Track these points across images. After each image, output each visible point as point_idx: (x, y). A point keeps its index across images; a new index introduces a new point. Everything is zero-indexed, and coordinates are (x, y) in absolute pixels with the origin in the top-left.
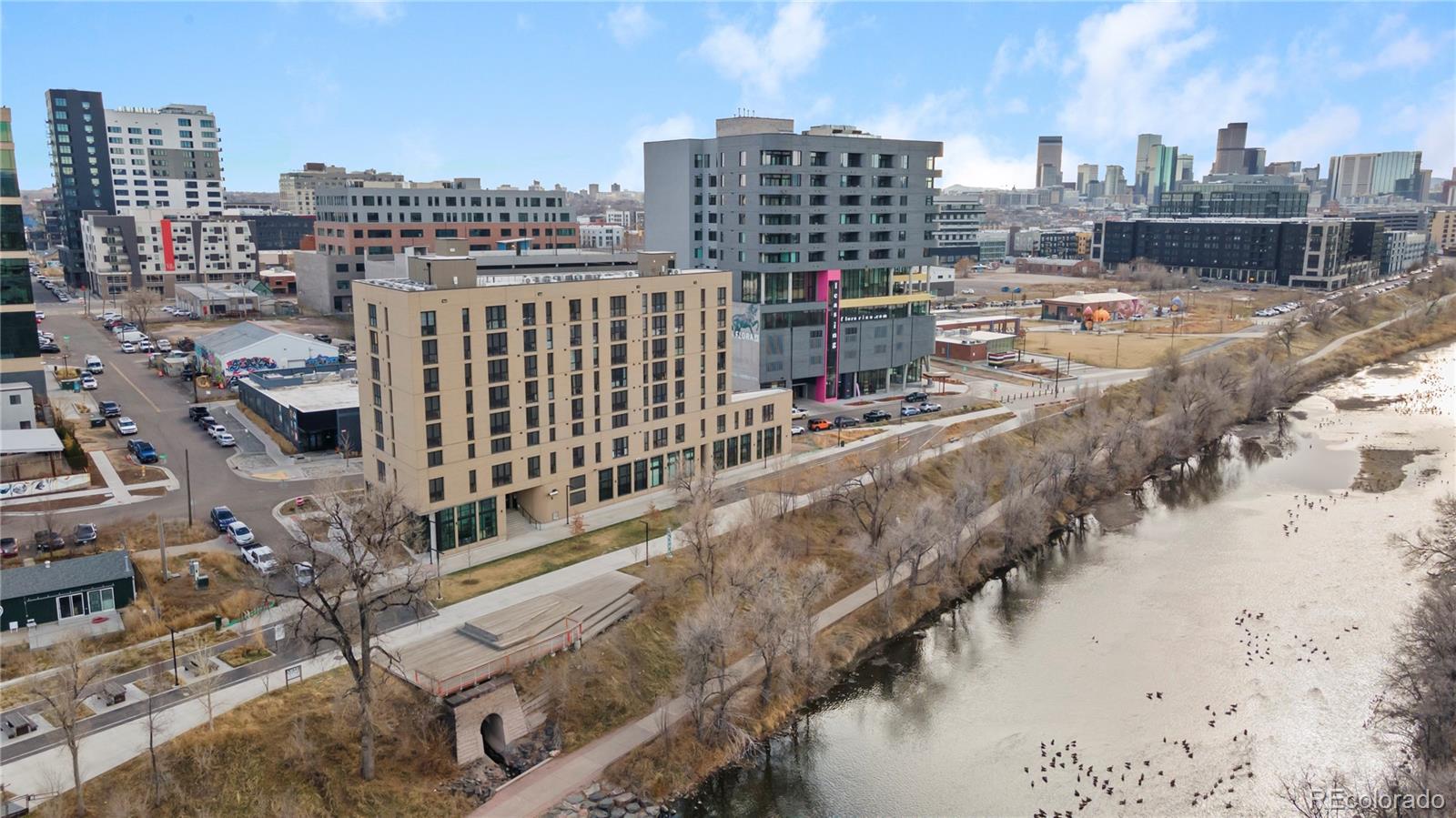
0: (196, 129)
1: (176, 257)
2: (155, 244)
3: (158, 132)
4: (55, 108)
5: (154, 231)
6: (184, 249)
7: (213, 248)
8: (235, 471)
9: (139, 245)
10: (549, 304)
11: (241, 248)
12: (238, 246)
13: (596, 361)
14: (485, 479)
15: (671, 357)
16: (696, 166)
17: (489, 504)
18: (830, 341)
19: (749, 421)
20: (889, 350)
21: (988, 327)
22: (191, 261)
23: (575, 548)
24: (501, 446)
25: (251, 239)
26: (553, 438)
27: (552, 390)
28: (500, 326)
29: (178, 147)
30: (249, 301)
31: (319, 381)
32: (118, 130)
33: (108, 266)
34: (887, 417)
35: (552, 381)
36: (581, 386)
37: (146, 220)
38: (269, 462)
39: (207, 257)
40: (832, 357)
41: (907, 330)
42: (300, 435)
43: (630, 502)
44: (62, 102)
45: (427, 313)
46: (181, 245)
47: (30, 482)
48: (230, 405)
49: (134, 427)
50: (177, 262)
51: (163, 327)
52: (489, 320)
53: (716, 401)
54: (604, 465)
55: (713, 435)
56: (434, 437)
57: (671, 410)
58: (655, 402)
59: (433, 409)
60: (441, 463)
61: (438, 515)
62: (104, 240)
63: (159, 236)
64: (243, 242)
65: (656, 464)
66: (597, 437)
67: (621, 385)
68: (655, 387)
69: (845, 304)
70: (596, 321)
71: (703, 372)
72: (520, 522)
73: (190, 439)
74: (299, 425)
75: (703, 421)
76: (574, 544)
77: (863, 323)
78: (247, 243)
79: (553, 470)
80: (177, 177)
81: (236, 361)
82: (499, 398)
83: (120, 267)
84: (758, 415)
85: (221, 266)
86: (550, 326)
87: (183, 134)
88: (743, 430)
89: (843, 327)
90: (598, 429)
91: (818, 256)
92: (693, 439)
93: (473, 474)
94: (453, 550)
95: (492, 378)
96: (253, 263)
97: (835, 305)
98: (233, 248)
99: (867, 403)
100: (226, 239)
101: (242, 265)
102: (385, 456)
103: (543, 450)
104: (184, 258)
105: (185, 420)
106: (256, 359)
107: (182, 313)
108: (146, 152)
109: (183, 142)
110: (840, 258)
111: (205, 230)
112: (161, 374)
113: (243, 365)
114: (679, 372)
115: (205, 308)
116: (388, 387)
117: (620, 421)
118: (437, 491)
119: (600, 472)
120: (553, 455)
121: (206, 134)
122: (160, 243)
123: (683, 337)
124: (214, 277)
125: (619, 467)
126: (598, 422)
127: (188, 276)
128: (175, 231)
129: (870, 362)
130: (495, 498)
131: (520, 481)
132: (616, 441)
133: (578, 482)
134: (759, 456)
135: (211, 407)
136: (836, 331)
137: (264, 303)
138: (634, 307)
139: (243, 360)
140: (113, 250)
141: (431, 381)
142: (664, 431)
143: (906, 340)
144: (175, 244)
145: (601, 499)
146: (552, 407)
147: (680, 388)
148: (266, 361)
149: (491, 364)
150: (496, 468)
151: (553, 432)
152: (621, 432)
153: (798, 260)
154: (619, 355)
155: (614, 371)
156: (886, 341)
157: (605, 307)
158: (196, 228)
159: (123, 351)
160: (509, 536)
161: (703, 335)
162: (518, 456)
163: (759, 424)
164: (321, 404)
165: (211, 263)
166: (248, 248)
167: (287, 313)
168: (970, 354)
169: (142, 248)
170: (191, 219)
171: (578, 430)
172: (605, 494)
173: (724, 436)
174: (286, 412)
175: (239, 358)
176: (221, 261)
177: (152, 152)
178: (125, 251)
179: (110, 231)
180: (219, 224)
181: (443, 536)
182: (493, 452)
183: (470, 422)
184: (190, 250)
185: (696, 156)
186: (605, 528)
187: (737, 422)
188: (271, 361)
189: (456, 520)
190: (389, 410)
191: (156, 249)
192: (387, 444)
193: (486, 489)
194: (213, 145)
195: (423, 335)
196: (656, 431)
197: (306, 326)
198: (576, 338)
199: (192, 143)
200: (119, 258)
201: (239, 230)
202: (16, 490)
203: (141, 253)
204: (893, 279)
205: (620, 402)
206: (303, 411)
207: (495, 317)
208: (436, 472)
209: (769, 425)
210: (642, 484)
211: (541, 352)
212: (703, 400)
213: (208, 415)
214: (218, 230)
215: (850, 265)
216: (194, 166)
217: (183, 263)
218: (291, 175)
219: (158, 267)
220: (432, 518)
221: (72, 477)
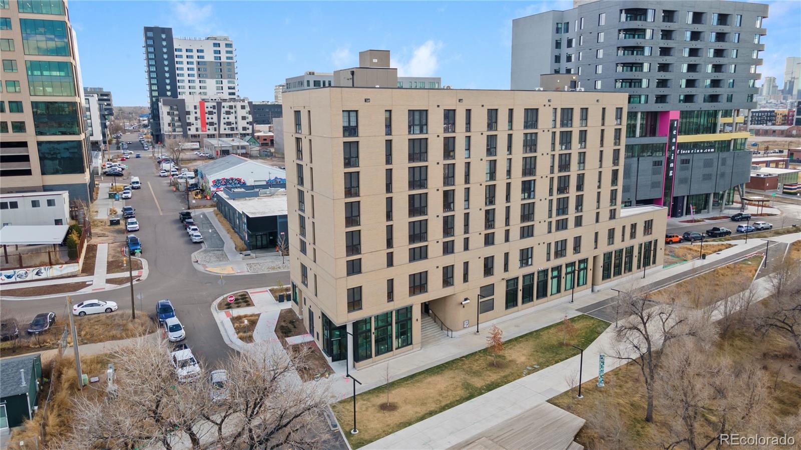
0: (223, 49)
1: (207, 124)
2: (196, 115)
3: (202, 51)
4: (147, 38)
5: (195, 107)
6: (212, 118)
7: (228, 118)
8: (195, 265)
9: (187, 116)
10: (469, 112)
11: (244, 118)
12: (242, 117)
13: (509, 172)
14: (402, 288)
15: (574, 172)
16: (557, 32)
17: (405, 315)
18: (668, 169)
19: (633, 235)
20: (714, 178)
21: (774, 165)
22: (215, 126)
23: (492, 365)
24: (418, 255)
25: (250, 113)
26: (466, 248)
27: (467, 200)
28: (421, 132)
29: (213, 60)
30: (243, 147)
31: (272, 195)
32: (180, 50)
33: (170, 129)
34: (728, 233)
35: (467, 190)
36: (494, 197)
37: (191, 101)
38: (223, 257)
39: (224, 124)
40: (669, 180)
41: (729, 162)
42: (249, 236)
43: (532, 309)
44: (150, 34)
45: (349, 111)
46: (210, 116)
47: (31, 269)
48: (210, 211)
49: (137, 225)
50: (208, 127)
51: (189, 163)
52: (411, 126)
53: (608, 215)
54: (511, 275)
55: (604, 247)
56: (353, 244)
57: (571, 223)
58: (558, 214)
59: (353, 215)
60: (360, 272)
61: (356, 325)
62: (169, 113)
63: (198, 111)
64: (245, 115)
65: (555, 273)
66: (506, 247)
67: (529, 197)
68: (559, 200)
69: (682, 139)
70: (510, 132)
71: (599, 187)
72: (433, 329)
73: (173, 237)
74: (248, 228)
75: (597, 234)
76: (490, 358)
77: (695, 155)
78: (247, 115)
79: (466, 279)
80: (212, 78)
81: (218, 180)
82: (417, 206)
83: (177, 130)
84: (640, 229)
85: (232, 129)
86: (468, 134)
87: (216, 52)
88: (628, 243)
89: (679, 158)
90: (507, 239)
91: (661, 99)
92: (587, 251)
93: (391, 283)
94: (370, 360)
95: (412, 185)
96: (250, 127)
97: (674, 140)
98: (239, 118)
99: (698, 221)
100: (236, 112)
101: (244, 129)
102: (308, 261)
103: (457, 260)
104: (212, 124)
105: (176, 222)
106: (232, 179)
107: (204, 155)
108: (195, 63)
109: (215, 57)
110: (680, 101)
111: (224, 107)
112: (174, 189)
113: (223, 183)
114: (580, 187)
115: (217, 152)
116: (310, 193)
117: (527, 232)
118: (355, 299)
119: (508, 281)
120: (466, 264)
121: (227, 52)
122: (198, 115)
123: (584, 153)
124: (228, 136)
125: (524, 276)
126: (507, 232)
127: (214, 135)
128: (207, 108)
129: (699, 188)
130: (411, 307)
131: (435, 290)
132: (522, 251)
133: (488, 290)
134: (639, 267)
135: (194, 213)
136: (673, 161)
137: (253, 149)
138: (545, 120)
139: (224, 179)
140: (173, 119)
141: (352, 185)
142: (564, 242)
143: (728, 170)
144: (207, 116)
145: (507, 307)
146: (467, 216)
147: (580, 201)
148: (239, 181)
149: (412, 170)
150: (413, 277)
151: (467, 241)
152: (527, 243)
153: (646, 102)
154: (529, 167)
155: (524, 183)
156: (712, 170)
157: (519, 118)
158: (219, 106)
159: (160, 176)
160: (423, 344)
161: (601, 152)
162: (434, 264)
163: (641, 238)
164: (267, 211)
165: (227, 127)
166: (248, 118)
167: (266, 155)
168: (764, 184)
169: (189, 118)
170: (217, 101)
171: (489, 240)
172: (511, 301)
173: (612, 248)
174: (241, 216)
175: (220, 178)
176: (233, 126)
177: (198, 63)
178: (180, 120)
179: (171, 108)
180: (232, 104)
181: (360, 342)
182: (410, 261)
183: (390, 229)
184: (215, 120)
185: (557, 24)
186: (516, 339)
187: (623, 235)
188: (242, 181)
189: (373, 330)
190: (311, 216)
191: (196, 119)
192: (309, 249)
193: (403, 298)
194: (231, 58)
195: (344, 136)
196: (557, 243)
197: (275, 163)
198: (491, 148)
199: (220, 57)
200: (176, 124)
201: (243, 107)
202: (20, 276)
203: (188, 121)
204: (721, 120)
205: (528, 213)
206: (251, 216)
207: (417, 122)
208: (355, 281)
209: (648, 238)
210: (543, 293)
211: (460, 160)
212: (598, 214)
213: (190, 218)
214: (231, 107)
215: (688, 107)
216: (221, 71)
217: (211, 127)
218: (280, 86)
219: (197, 130)
220: (350, 330)
221: (65, 266)
